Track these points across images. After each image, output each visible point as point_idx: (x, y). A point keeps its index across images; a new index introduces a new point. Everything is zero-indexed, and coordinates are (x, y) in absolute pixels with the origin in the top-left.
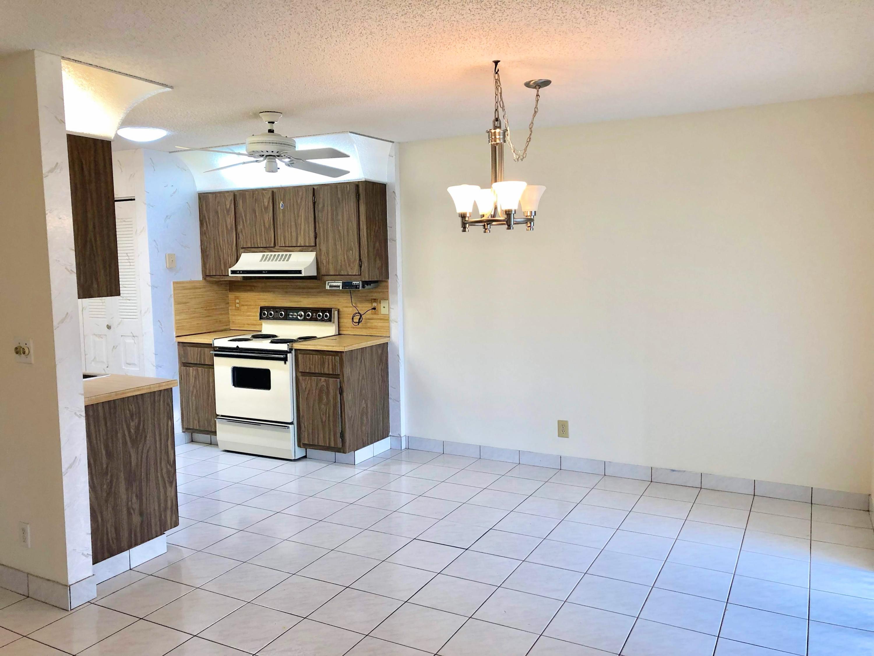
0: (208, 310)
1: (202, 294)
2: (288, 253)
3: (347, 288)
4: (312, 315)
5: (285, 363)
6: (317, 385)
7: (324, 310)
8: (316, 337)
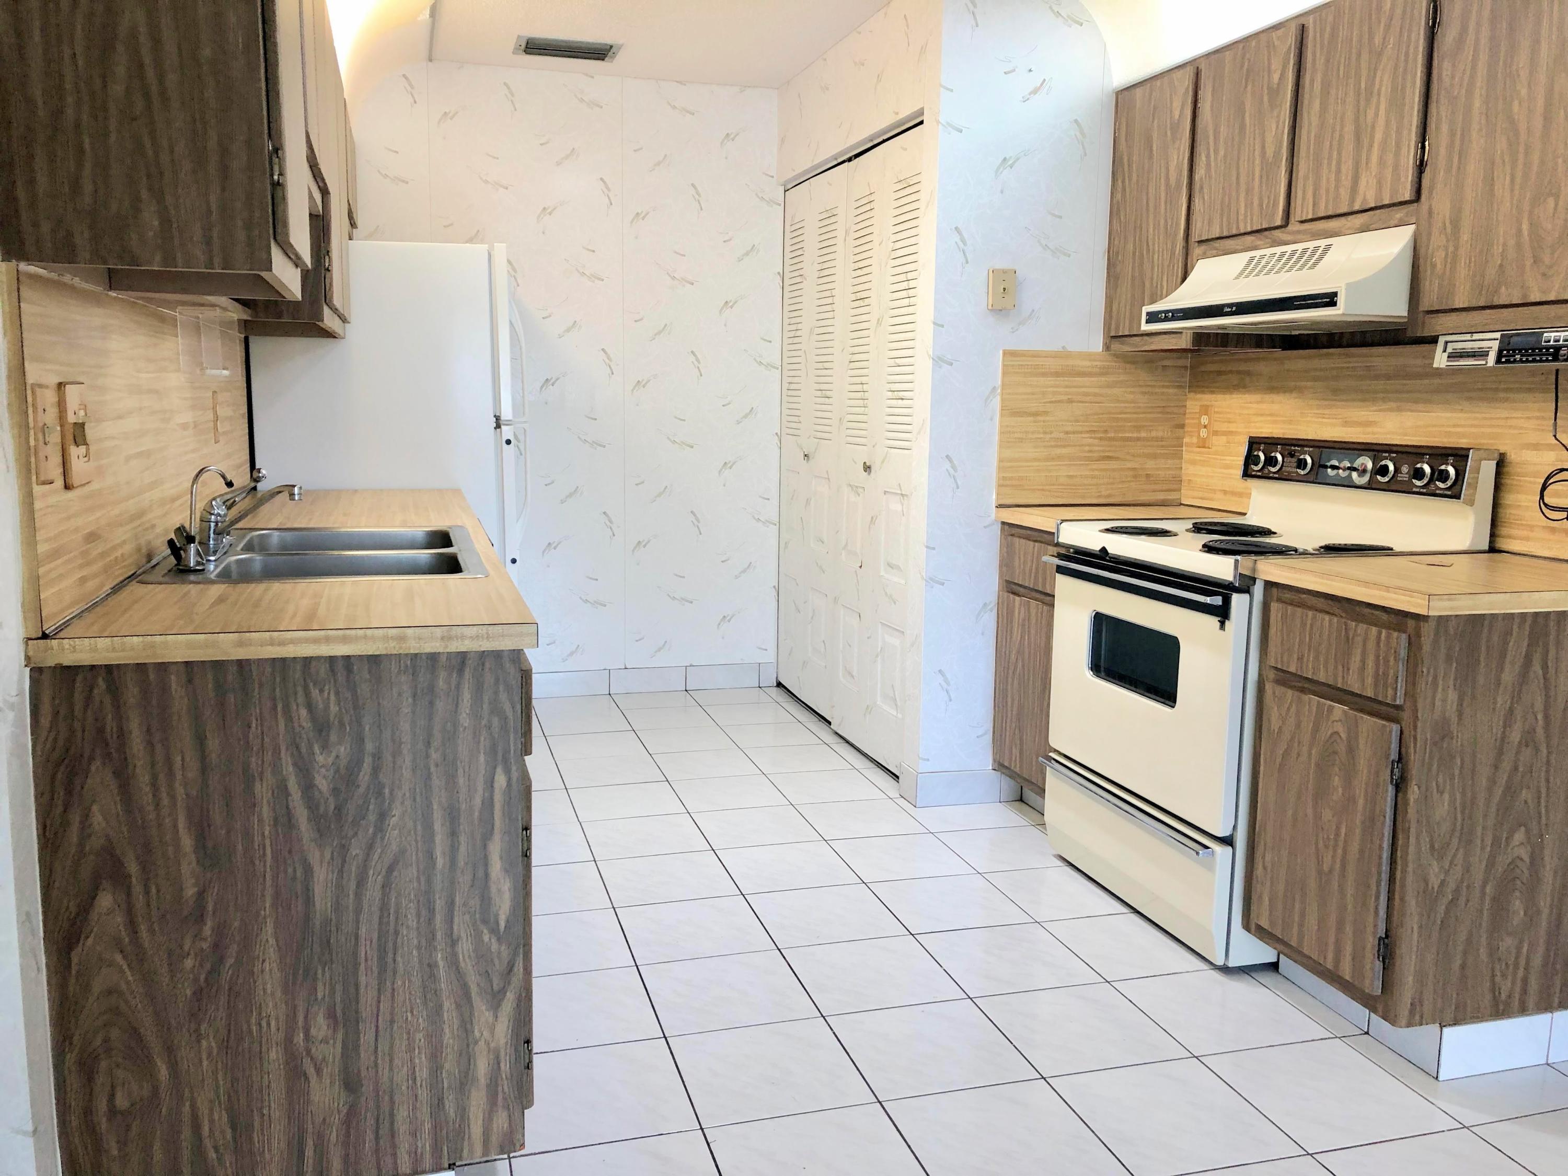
0: (1111, 439)
1: (1097, 390)
2: (1323, 243)
3: (1515, 361)
4: (1397, 470)
5: (1222, 624)
6: (1316, 729)
7: (1439, 454)
8: (1392, 549)
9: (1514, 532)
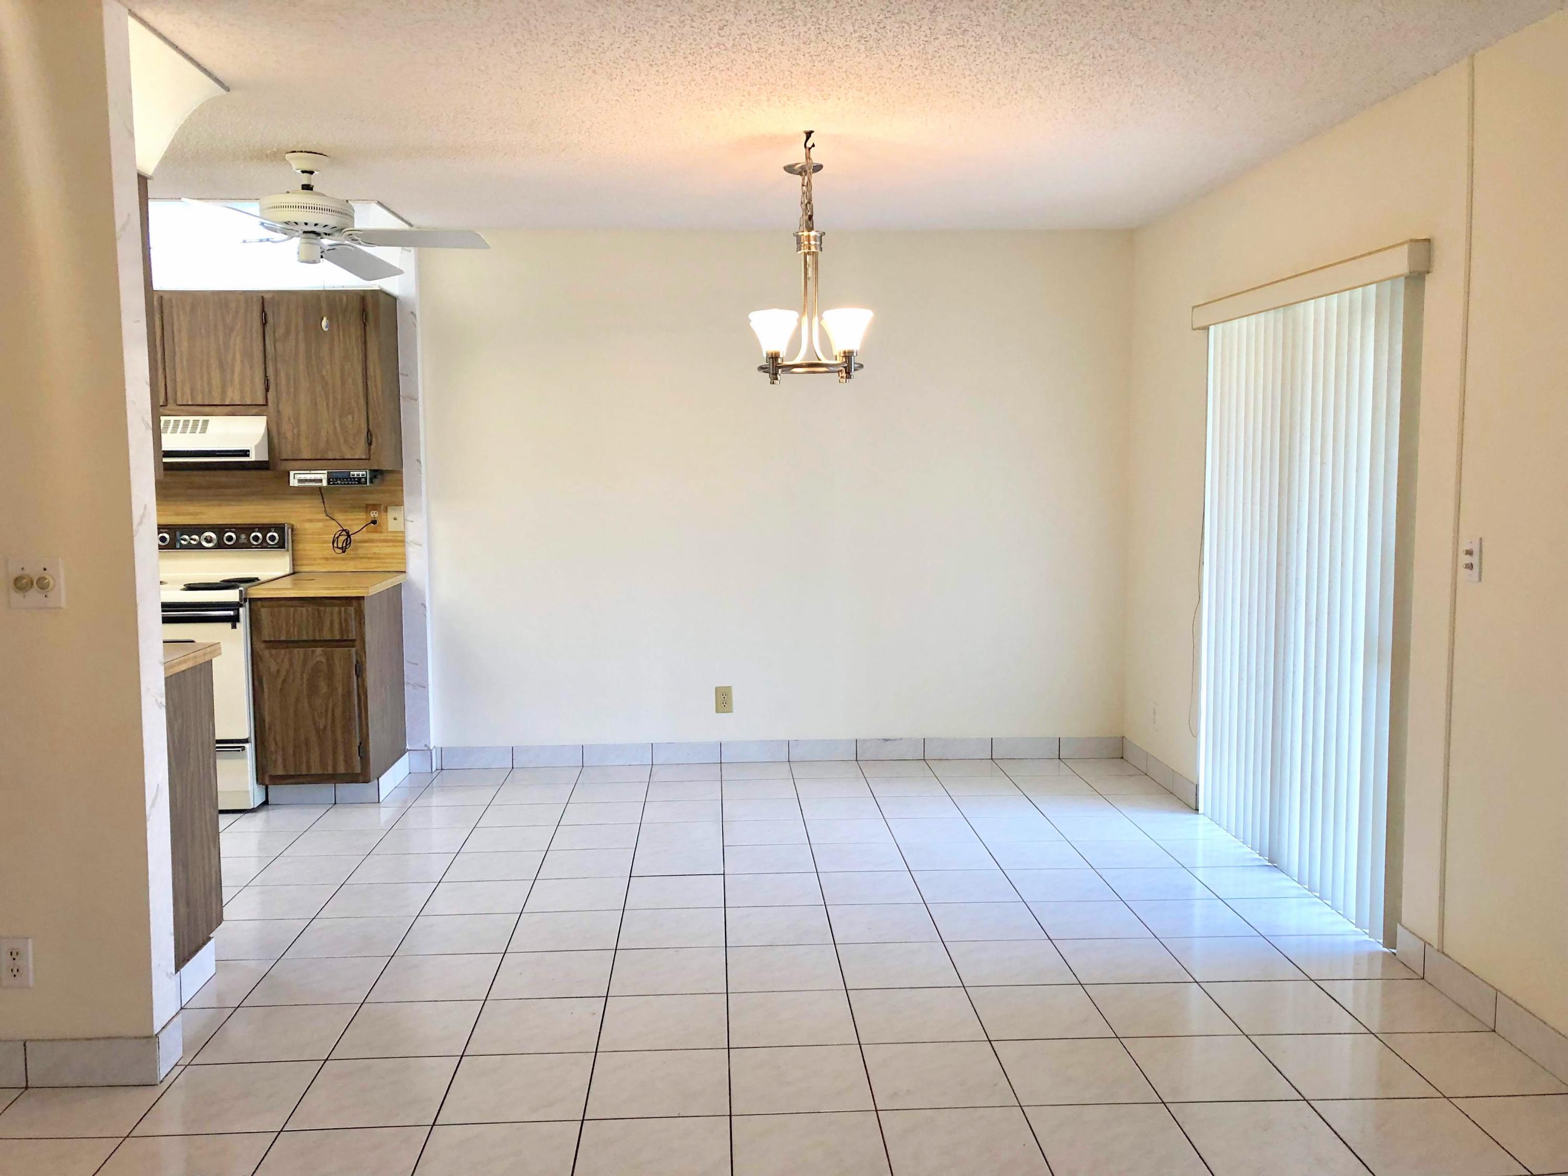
2: (201, 418)
3: (338, 484)
4: (238, 538)
5: (234, 627)
6: (305, 662)
7: (264, 529)
8: (257, 579)
9: (305, 562)
